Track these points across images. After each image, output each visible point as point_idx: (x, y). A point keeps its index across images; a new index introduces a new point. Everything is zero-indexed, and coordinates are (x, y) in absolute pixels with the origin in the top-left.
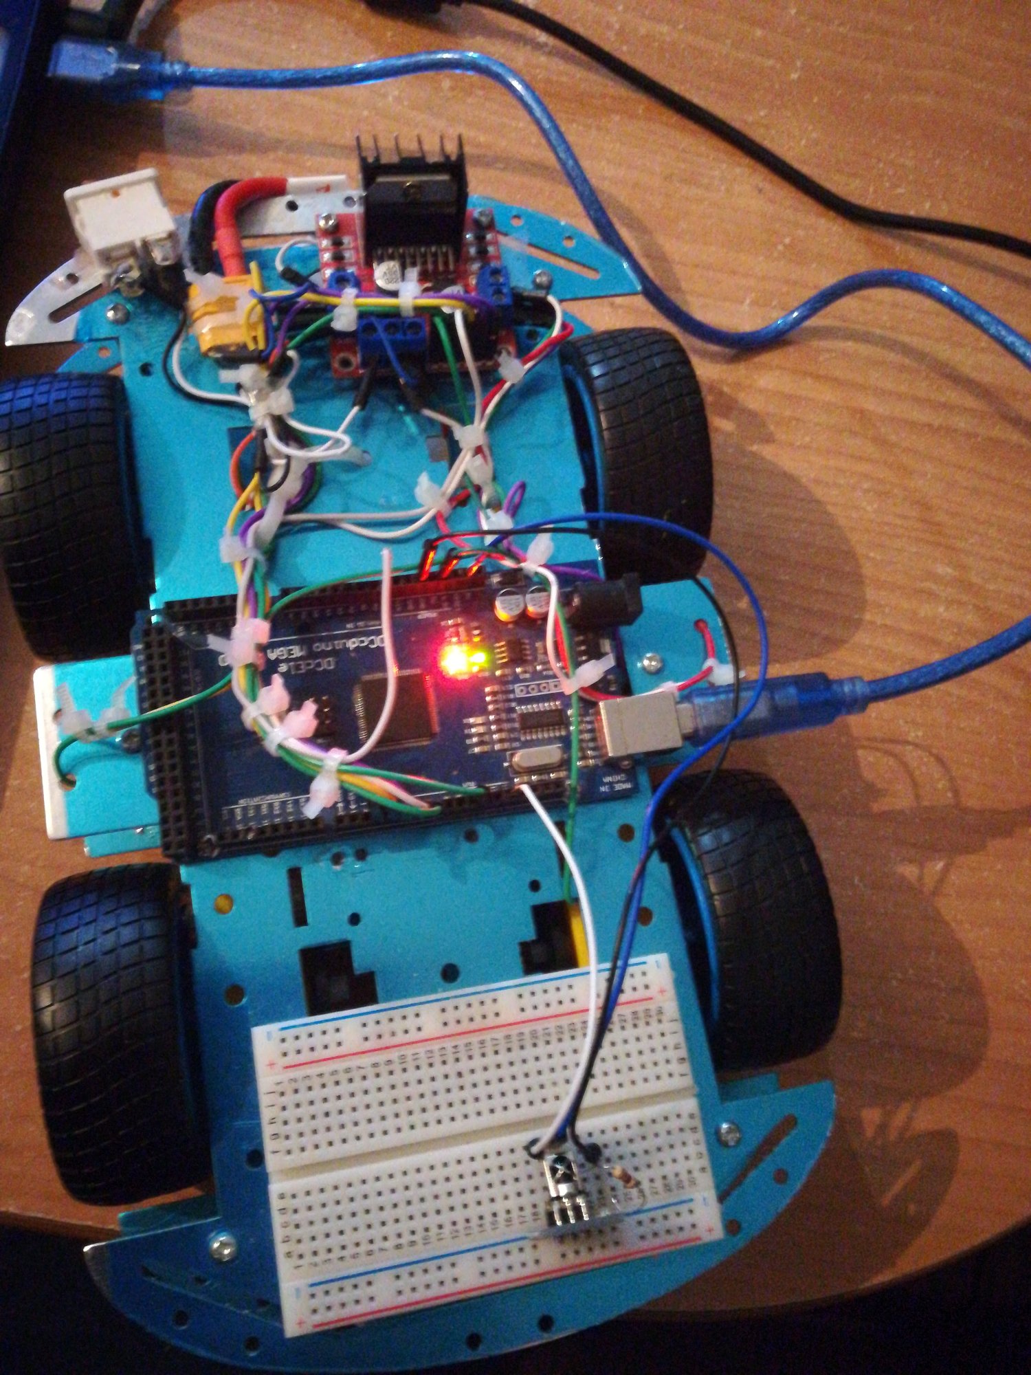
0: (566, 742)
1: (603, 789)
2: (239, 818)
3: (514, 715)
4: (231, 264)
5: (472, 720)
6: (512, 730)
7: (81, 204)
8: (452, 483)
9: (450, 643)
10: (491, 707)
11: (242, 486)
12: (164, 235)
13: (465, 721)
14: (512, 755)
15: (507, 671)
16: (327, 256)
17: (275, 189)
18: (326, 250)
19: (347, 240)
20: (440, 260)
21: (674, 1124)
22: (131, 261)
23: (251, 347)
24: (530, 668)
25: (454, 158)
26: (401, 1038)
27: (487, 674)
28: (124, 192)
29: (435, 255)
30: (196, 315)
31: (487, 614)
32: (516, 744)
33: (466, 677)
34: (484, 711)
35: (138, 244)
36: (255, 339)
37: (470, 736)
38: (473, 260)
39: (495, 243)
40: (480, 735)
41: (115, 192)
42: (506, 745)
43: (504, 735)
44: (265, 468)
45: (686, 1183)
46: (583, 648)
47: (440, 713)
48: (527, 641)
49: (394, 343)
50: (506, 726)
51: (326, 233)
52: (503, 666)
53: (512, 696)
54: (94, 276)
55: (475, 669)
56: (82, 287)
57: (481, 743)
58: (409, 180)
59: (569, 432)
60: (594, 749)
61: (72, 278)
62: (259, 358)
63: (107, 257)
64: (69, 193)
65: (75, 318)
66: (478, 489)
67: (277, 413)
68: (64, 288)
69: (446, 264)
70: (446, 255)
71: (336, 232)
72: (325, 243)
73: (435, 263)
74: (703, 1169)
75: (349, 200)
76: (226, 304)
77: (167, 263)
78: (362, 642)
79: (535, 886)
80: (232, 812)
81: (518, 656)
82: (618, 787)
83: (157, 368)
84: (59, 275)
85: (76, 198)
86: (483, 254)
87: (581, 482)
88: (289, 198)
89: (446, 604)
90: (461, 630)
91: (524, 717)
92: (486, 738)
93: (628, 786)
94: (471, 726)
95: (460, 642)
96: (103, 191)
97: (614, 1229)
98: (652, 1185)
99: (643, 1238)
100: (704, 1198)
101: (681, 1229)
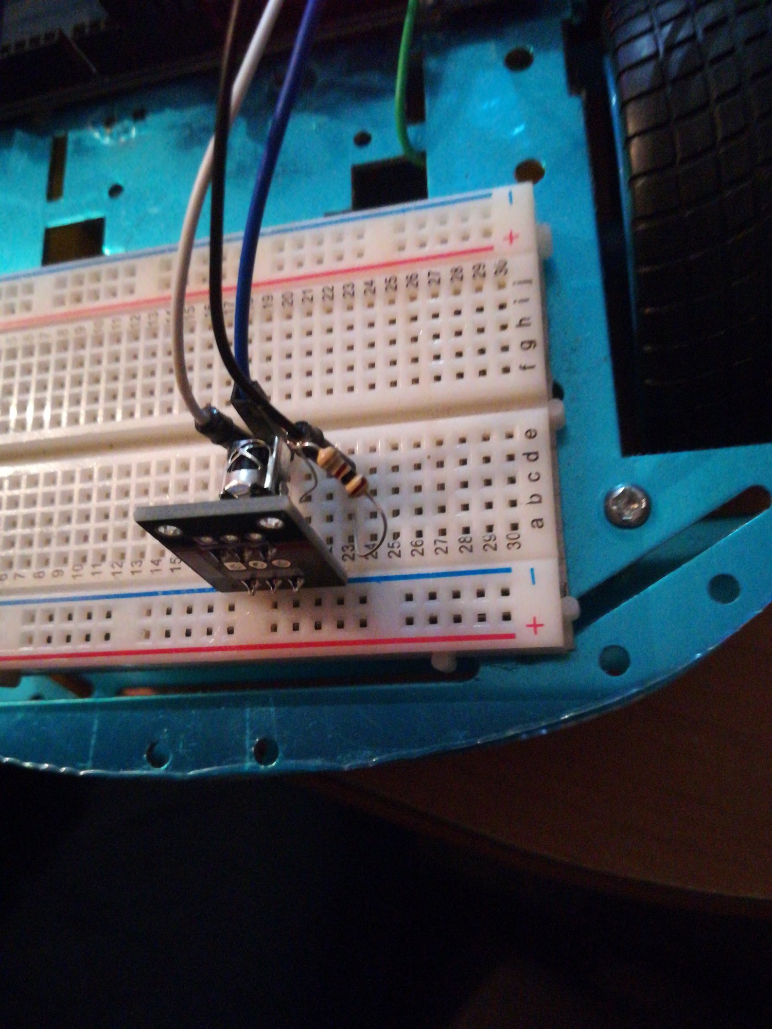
21: (497, 447)
45: (502, 542)
74: (537, 523)
79: (363, 140)
97: (363, 600)
98: (442, 538)
99: (410, 621)
100: (532, 570)
101: (482, 618)
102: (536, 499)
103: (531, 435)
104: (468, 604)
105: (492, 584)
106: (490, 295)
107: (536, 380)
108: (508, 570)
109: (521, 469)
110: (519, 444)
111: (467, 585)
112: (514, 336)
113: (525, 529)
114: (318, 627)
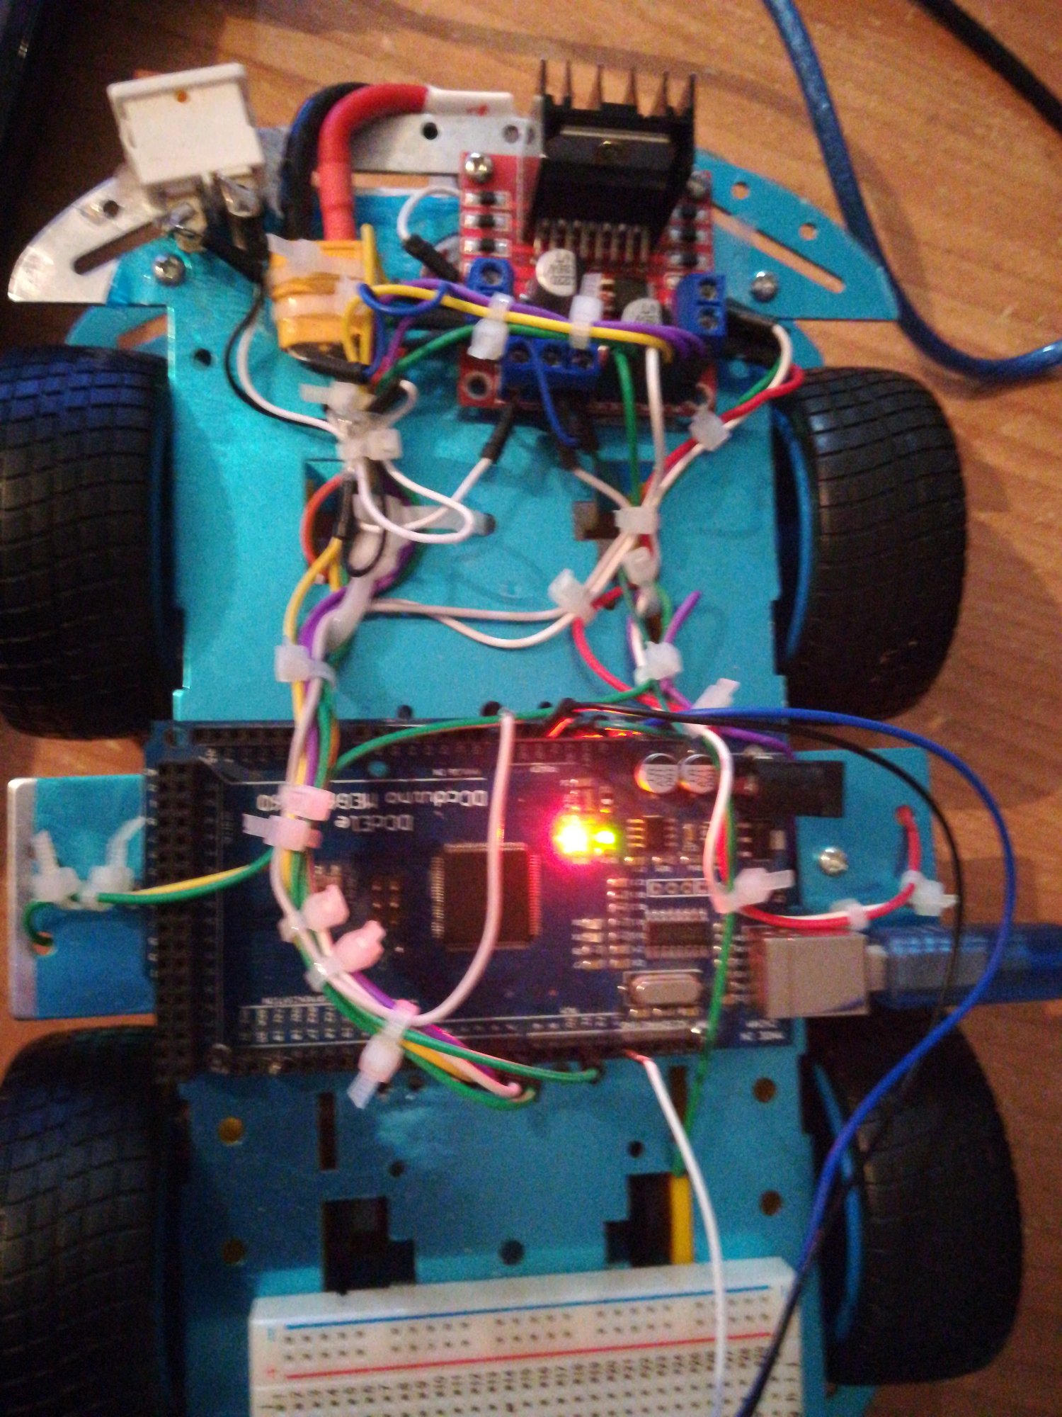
0: (706, 969)
1: (746, 1037)
2: (262, 1022)
3: (642, 922)
4: (335, 220)
5: (585, 922)
6: (637, 943)
7: (131, 108)
8: (599, 581)
9: (568, 811)
10: (612, 907)
11: (317, 547)
12: (245, 170)
13: (577, 922)
14: (633, 977)
15: (642, 860)
16: (470, 220)
17: (411, 102)
18: (469, 209)
19: (502, 196)
20: (630, 242)
22: (195, 203)
23: (352, 357)
24: (671, 859)
25: (679, 113)
26: (440, 1354)
27: (613, 860)
28: (194, 95)
29: (623, 236)
30: (279, 291)
31: (623, 778)
32: (639, 963)
33: (584, 862)
34: (602, 912)
35: (207, 180)
36: (356, 341)
37: (578, 944)
38: (672, 248)
39: (708, 226)
40: (593, 945)
41: (182, 95)
42: (627, 963)
43: (624, 949)
44: (352, 534)
46: (746, 840)
47: (544, 908)
48: (672, 820)
49: (551, 376)
50: (630, 936)
51: (475, 183)
52: (636, 852)
53: (641, 895)
54: (140, 211)
55: (599, 851)
56: (124, 224)
57: (593, 956)
58: (608, 138)
59: (768, 517)
60: (740, 981)
61: (111, 209)
62: (359, 376)
63: (160, 193)
64: (116, 90)
65: (111, 269)
66: (634, 589)
67: (375, 456)
68: (97, 221)
69: (637, 252)
70: (638, 239)
71: (486, 184)
72: (470, 198)
73: (622, 247)
75: (511, 132)
76: (324, 284)
77: (244, 214)
78: (452, 796)
79: (636, 1149)
80: (253, 1014)
81: (658, 839)
82: (767, 1036)
83: (217, 358)
84: (94, 199)
85: (123, 99)
86: (689, 239)
87: (774, 592)
88: (427, 118)
89: (570, 756)
90: (588, 794)
91: (656, 928)
92: (600, 950)
93: (778, 1036)
94: (582, 930)
95: (583, 812)
96: (165, 91)
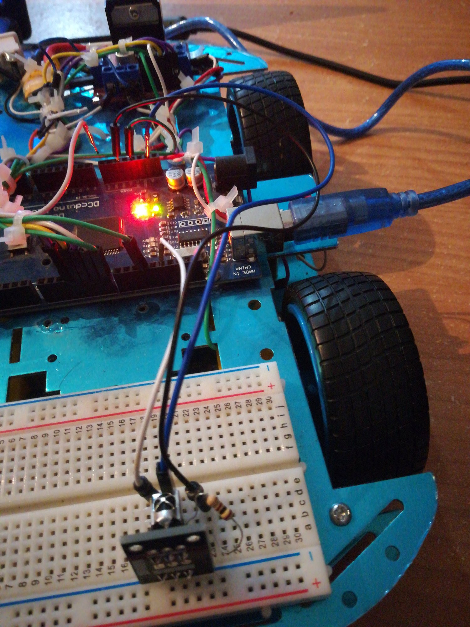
1: (235, 274)
3: (177, 237)
5: (148, 240)
9: (138, 202)
13: (145, 241)
15: (174, 214)
21: (281, 488)
24: (189, 213)
26: (58, 419)
27: (160, 216)
33: (147, 219)
34: (157, 235)
49: (120, 74)
52: (172, 211)
53: (176, 227)
55: (153, 215)
74: (308, 527)
76: (38, 73)
77: (12, 60)
78: (84, 205)
79: (186, 337)
82: (246, 273)
83: (2, 110)
89: (138, 185)
90: (147, 195)
91: (182, 235)
93: (253, 272)
94: (147, 243)
95: (145, 201)
97: (223, 580)
98: (261, 540)
99: (251, 590)
100: (310, 553)
101: (288, 583)
102: (305, 514)
103: (297, 481)
104: (280, 575)
105: (291, 562)
106: (265, 413)
107: (294, 454)
108: (298, 554)
109: (295, 499)
110: (291, 486)
111: (278, 564)
112: (280, 432)
113: (302, 530)
114: (199, 599)
